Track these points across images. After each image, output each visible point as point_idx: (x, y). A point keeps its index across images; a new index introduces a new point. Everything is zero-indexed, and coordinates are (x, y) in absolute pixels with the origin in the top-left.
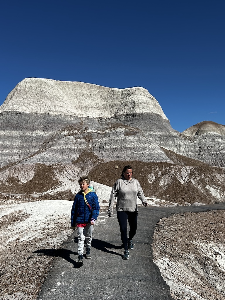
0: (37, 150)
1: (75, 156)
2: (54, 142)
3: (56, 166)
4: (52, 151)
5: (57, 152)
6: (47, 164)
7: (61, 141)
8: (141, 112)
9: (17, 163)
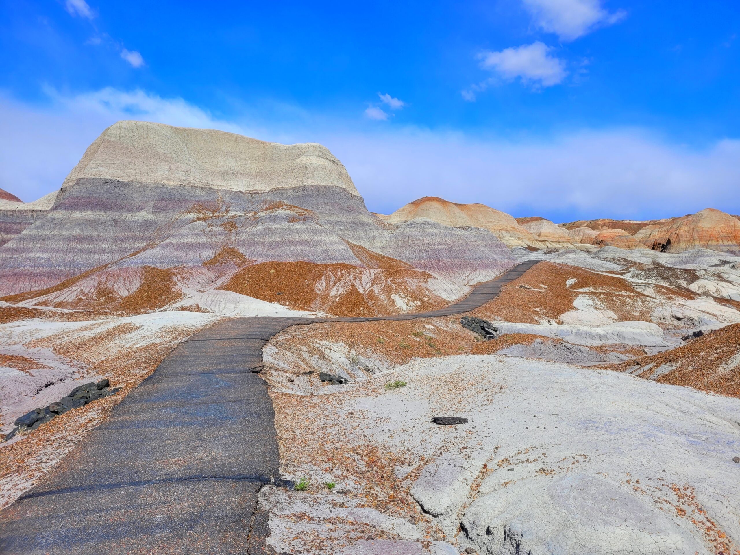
0: (143, 245)
1: (208, 254)
2: (172, 232)
3: (177, 271)
4: (168, 246)
5: (178, 247)
6: (161, 267)
7: (184, 230)
8: (316, 183)
9: (110, 265)
